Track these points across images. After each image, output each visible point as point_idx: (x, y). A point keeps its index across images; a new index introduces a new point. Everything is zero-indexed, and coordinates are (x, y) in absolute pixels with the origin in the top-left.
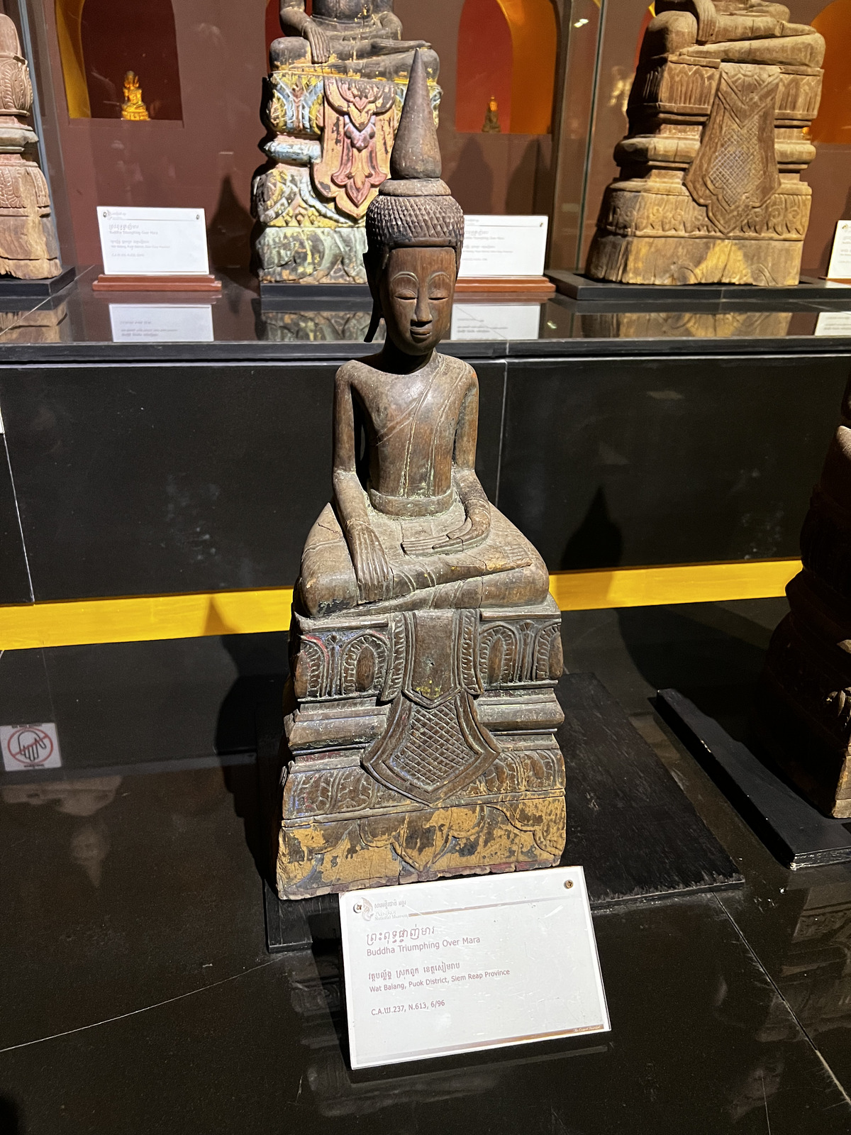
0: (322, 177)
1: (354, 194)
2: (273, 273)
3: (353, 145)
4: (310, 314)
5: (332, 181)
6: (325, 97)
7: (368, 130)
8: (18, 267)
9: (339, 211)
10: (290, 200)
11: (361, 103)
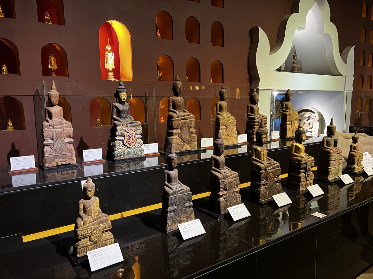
0: (125, 142)
1: (130, 144)
2: (116, 158)
3: (130, 137)
4: (123, 164)
5: (126, 142)
6: (125, 131)
7: (132, 134)
8: (71, 162)
9: (127, 147)
10: (119, 146)
11: (131, 131)
